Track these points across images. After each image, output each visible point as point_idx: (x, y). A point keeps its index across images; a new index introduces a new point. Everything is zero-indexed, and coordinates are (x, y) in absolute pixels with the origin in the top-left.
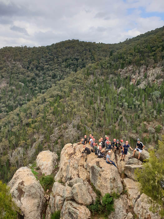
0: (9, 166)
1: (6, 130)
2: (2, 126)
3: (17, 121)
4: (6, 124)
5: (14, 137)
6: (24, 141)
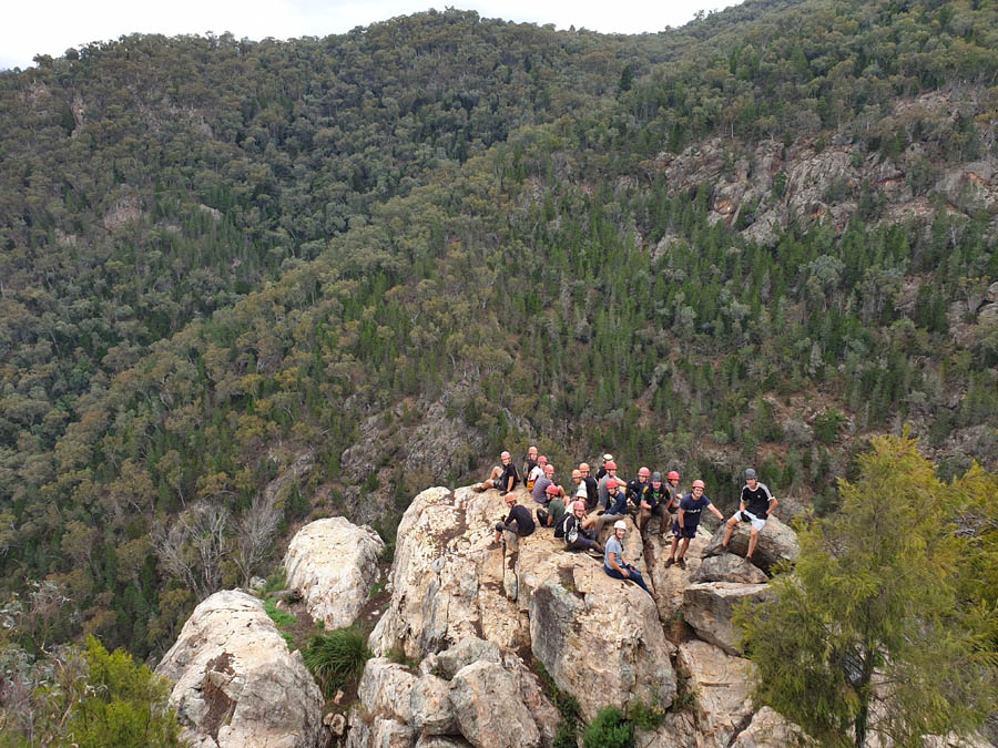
0: (153, 588)
1: (140, 425)
2: (121, 407)
3: (190, 382)
4: (139, 397)
5: (178, 454)
6: (223, 475)
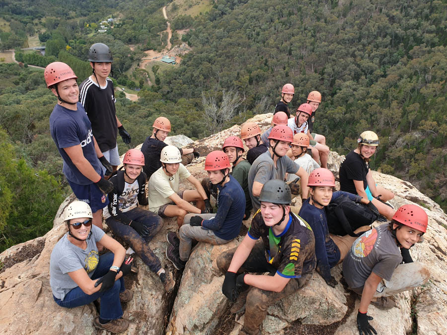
4: (416, 73)
5: (419, 105)
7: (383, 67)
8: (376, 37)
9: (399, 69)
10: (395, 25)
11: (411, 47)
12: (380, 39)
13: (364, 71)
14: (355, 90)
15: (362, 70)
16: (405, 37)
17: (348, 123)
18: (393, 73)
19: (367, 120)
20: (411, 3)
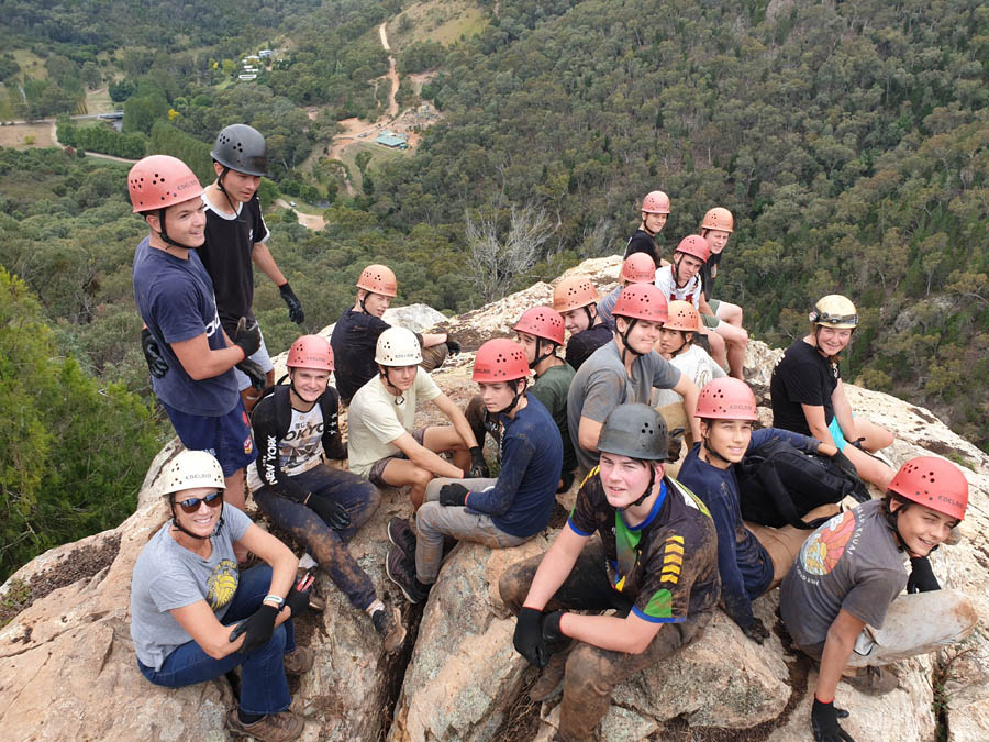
1: (924, 196)
2: (916, 173)
4: (939, 167)
5: (946, 238)
6: (983, 277)
7: (867, 153)
8: (849, 89)
9: (901, 157)
10: (892, 60)
11: (929, 110)
12: (859, 92)
13: (823, 163)
14: (802, 204)
15: (818, 160)
16: (914, 88)
17: (789, 277)
18: (887, 165)
19: (831, 271)
20: (928, 13)
